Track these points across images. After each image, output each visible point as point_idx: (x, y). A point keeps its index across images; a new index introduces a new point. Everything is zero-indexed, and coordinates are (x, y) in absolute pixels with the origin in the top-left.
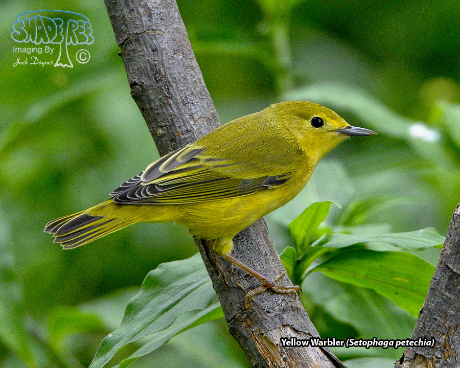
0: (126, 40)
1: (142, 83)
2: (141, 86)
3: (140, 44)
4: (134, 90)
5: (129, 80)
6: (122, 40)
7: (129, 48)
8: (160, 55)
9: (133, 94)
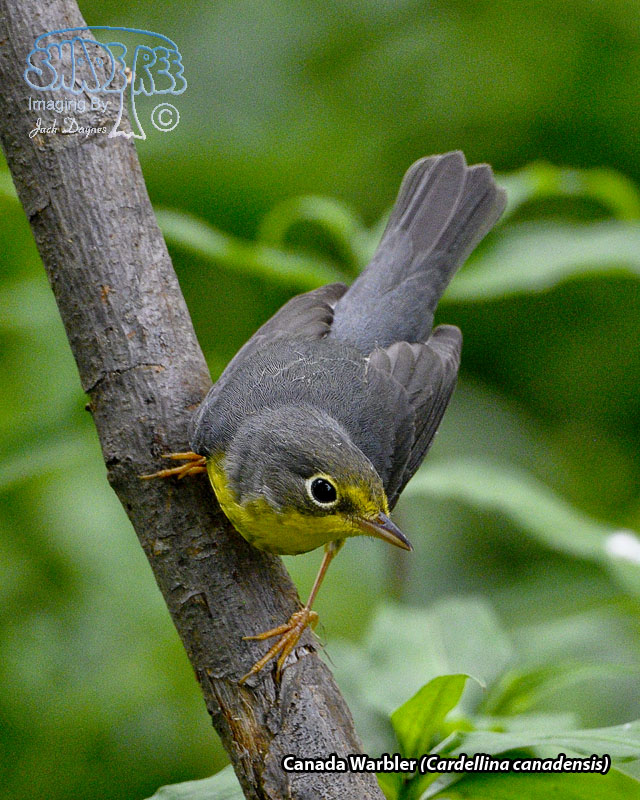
0: (99, 382)
1: (128, 459)
2: (125, 465)
3: (124, 390)
4: (112, 472)
5: (105, 453)
6: (91, 383)
7: (104, 397)
8: (160, 409)
9: (112, 480)
